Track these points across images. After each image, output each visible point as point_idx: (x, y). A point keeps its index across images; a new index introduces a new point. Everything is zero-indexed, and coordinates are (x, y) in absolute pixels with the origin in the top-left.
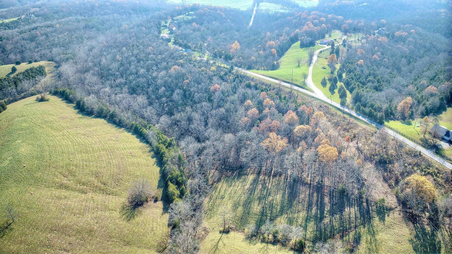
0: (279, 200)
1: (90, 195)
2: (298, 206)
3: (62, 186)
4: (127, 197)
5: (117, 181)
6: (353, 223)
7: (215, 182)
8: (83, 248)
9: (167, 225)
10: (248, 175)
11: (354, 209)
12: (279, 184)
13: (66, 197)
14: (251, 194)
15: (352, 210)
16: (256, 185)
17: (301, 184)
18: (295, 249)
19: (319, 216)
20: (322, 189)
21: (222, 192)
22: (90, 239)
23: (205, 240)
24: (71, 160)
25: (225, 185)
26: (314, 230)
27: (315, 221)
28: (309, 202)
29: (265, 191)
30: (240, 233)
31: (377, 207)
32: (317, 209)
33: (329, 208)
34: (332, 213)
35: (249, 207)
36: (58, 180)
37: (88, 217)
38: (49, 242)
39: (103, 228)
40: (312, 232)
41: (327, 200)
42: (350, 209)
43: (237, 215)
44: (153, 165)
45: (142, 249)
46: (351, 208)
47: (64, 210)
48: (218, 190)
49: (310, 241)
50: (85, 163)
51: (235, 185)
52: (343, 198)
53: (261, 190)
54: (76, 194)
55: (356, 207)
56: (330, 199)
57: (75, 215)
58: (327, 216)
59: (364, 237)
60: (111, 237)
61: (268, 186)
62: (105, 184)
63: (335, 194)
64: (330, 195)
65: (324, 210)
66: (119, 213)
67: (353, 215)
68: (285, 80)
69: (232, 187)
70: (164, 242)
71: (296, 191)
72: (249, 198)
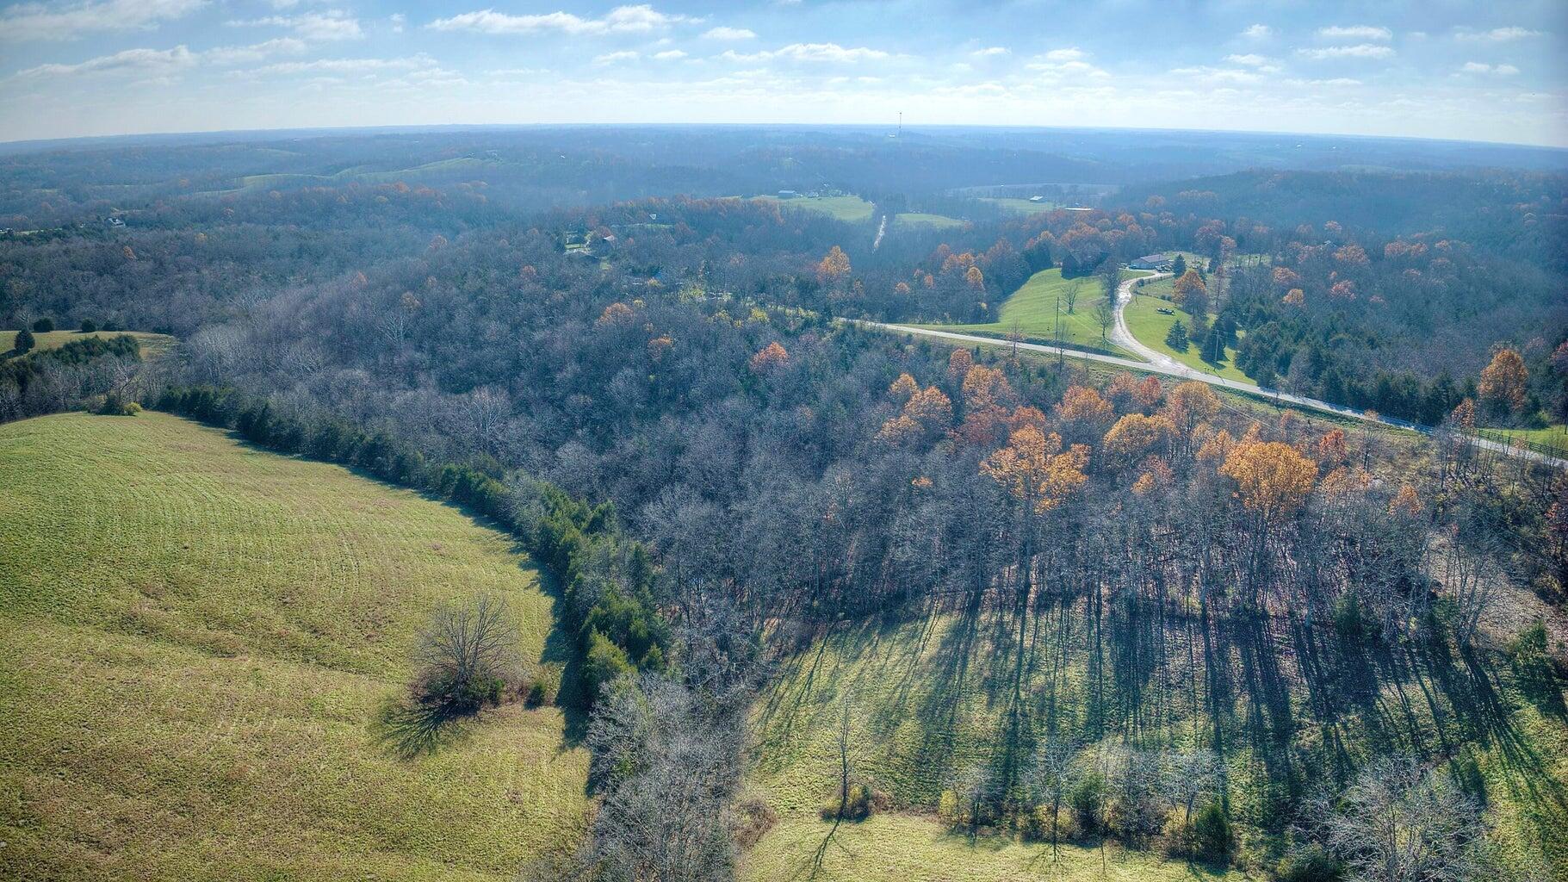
0: (1076, 683)
1: (245, 663)
2: (1165, 699)
3: (128, 623)
4: (410, 681)
5: (370, 625)
6: (1432, 736)
7: (785, 654)
8: (182, 842)
9: (581, 790)
10: (926, 618)
11: (1419, 687)
12: (1069, 629)
13: (138, 660)
14: (949, 673)
15: (1414, 691)
16: (968, 644)
17: (1162, 620)
18: (1190, 851)
19: (1268, 725)
20: (1260, 631)
21: (822, 681)
22: (222, 814)
23: (758, 848)
24: (186, 544)
25: (831, 660)
26: (1259, 782)
27: (1255, 745)
28: (1213, 680)
29: (1013, 658)
30: (916, 818)
31: (1515, 670)
32: (1256, 700)
33: (1307, 694)
34: (1325, 709)
35: (947, 716)
36: (118, 602)
37: (227, 733)
38: (28, 802)
39: (289, 776)
40: (1253, 788)
41: (1288, 665)
42: (1400, 689)
43: (898, 750)
44: (525, 588)
45: (463, 870)
46: (1403, 685)
47: (120, 697)
48: (804, 675)
49: (1252, 822)
50: (240, 559)
51: (874, 653)
52: (1358, 653)
53: (992, 656)
54: (189, 653)
55: (1425, 679)
56: (1304, 660)
57: (164, 722)
58: (1307, 720)
59: (1497, 780)
60: (319, 812)
61: (1022, 641)
62: (315, 631)
63: (1323, 642)
64: (1299, 647)
65: (1287, 702)
66: (369, 729)
67: (1420, 708)
68: (1033, 337)
69: (860, 664)
70: (569, 849)
71: (1145, 646)
72: (941, 687)
